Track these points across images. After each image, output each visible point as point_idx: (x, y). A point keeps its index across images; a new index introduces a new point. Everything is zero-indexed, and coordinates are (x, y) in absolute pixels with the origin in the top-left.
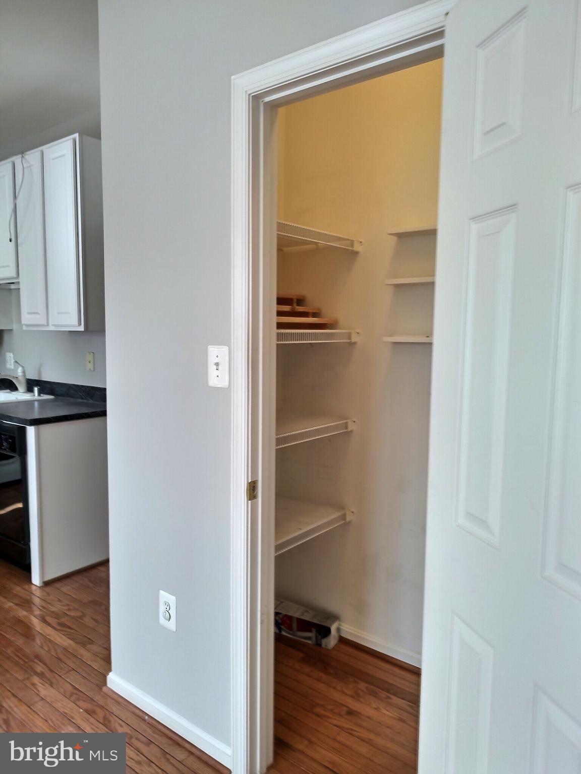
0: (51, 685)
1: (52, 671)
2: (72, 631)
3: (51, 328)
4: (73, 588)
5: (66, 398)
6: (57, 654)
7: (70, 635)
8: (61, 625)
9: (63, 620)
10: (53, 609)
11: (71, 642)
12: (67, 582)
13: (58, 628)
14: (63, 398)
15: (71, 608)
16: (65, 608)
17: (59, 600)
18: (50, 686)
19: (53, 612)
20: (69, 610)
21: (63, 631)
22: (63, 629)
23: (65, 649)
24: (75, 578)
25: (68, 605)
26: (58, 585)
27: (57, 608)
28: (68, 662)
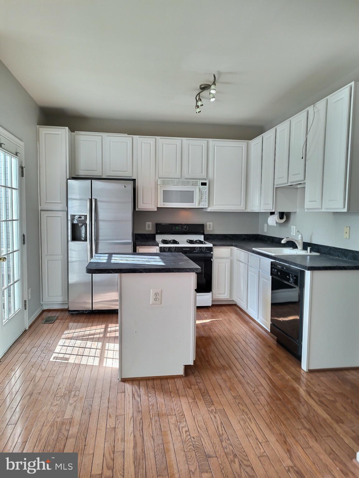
0: (316, 440)
1: (316, 431)
2: (329, 409)
3: (324, 210)
4: (327, 379)
5: (328, 256)
6: (319, 420)
7: (327, 411)
8: (320, 401)
9: (322, 399)
10: (315, 390)
11: (328, 417)
12: (323, 374)
13: (319, 403)
14: (325, 255)
15: (327, 393)
16: (324, 392)
17: (319, 385)
18: (315, 442)
19: (316, 392)
20: (326, 394)
21: (323, 407)
22: (323, 405)
23: (324, 420)
24: (328, 373)
25: (324, 390)
26: (318, 374)
27: (318, 389)
28: (327, 429)
